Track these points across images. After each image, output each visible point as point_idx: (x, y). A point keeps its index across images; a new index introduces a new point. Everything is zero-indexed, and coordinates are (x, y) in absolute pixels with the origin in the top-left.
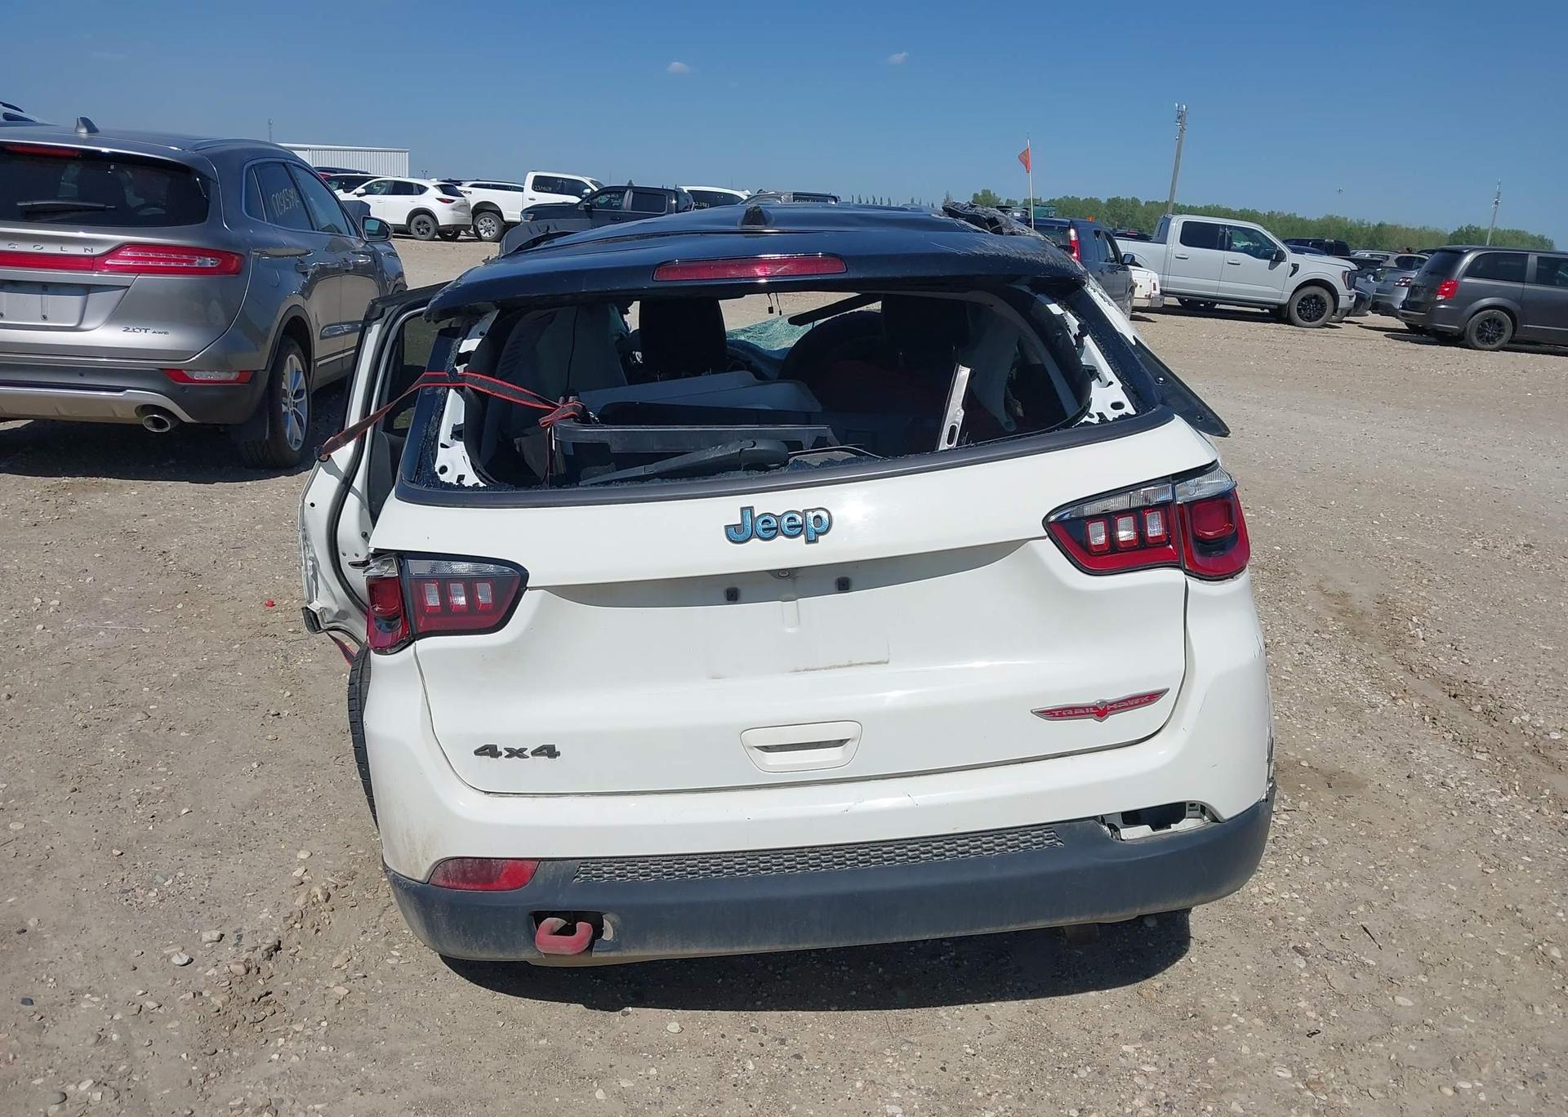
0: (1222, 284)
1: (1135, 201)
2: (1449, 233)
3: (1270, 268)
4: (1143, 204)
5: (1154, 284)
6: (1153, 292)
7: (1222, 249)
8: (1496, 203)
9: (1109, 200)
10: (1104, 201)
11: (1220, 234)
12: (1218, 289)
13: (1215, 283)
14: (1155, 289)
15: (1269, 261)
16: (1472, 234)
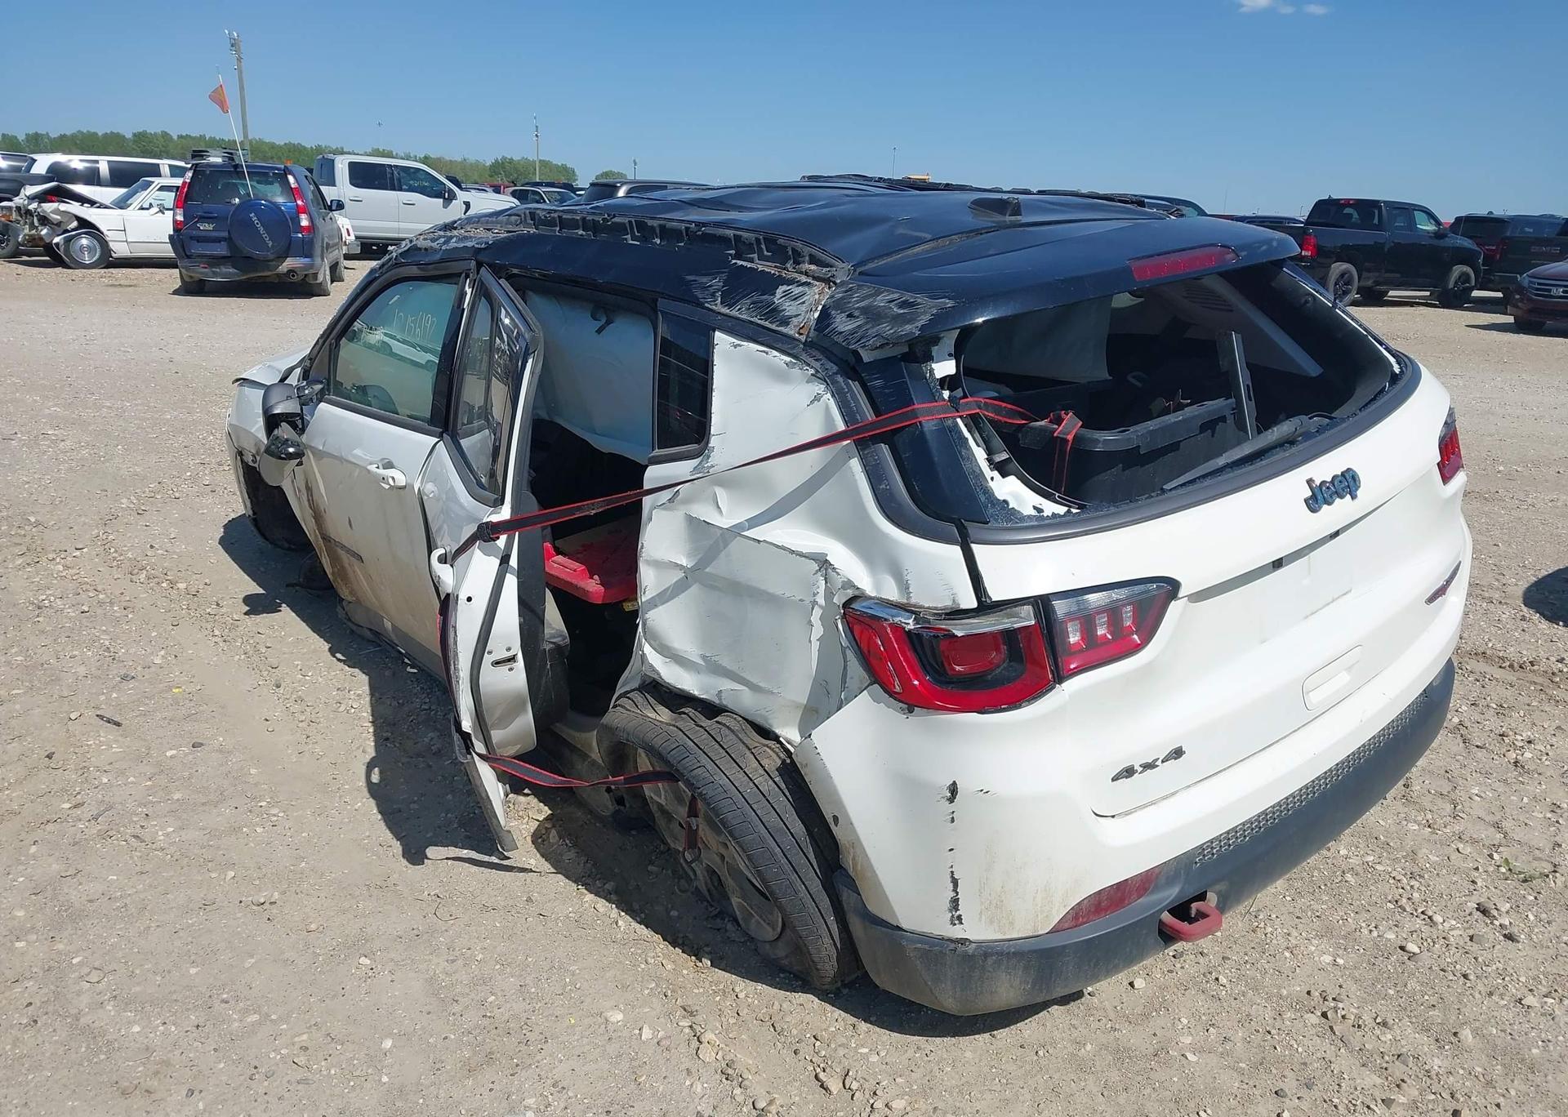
0: (403, 225)
1: (165, 135)
2: (488, 164)
3: (445, 206)
4: (175, 138)
5: (347, 229)
6: (348, 238)
7: (393, 189)
8: (537, 136)
9: (134, 135)
10: (129, 136)
11: (389, 176)
12: (399, 230)
13: (395, 225)
14: (349, 235)
15: (442, 200)
16: (507, 164)
